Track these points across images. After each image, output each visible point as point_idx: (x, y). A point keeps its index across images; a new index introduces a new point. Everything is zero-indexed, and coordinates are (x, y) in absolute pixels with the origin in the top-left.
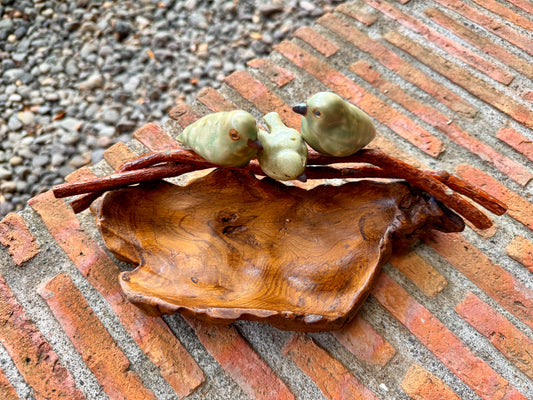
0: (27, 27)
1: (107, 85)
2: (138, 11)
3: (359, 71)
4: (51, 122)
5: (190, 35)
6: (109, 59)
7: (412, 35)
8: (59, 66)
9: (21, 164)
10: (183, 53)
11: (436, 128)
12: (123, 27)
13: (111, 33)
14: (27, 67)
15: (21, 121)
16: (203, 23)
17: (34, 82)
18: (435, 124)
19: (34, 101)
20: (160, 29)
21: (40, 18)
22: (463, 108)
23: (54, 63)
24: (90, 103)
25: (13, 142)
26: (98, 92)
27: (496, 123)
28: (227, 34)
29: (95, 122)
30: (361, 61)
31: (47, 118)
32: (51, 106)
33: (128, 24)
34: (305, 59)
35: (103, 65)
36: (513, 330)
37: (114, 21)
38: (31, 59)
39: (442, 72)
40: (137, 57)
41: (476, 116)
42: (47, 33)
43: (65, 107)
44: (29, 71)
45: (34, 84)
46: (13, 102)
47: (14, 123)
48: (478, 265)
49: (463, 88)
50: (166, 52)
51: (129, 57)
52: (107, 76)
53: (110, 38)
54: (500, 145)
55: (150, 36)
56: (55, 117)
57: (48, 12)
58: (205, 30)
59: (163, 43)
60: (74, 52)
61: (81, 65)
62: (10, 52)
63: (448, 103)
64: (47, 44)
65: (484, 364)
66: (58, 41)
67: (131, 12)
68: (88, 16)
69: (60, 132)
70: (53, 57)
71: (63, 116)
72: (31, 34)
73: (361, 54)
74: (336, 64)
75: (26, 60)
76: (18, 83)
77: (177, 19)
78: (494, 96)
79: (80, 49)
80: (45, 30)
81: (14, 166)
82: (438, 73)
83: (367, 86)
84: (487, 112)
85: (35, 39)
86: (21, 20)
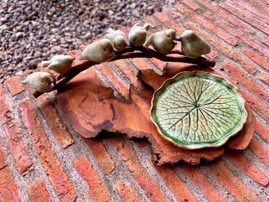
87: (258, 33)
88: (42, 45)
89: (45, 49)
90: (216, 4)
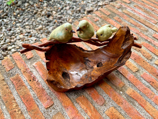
0: (23, 13)
1: (44, 29)
2: (53, 10)
3: (116, 19)
4: (28, 38)
5: (67, 17)
6: (45, 22)
7: (130, 11)
8: (31, 23)
9: (19, 48)
10: (65, 21)
12: (49, 14)
14: (22, 23)
15: (20, 37)
16: (71, 14)
17: (24, 27)
18: (136, 32)
19: (24, 32)
20: (59, 14)
21: (26, 11)
22: (144, 29)
23: (30, 22)
24: (39, 33)
25: (17, 42)
26: (41, 30)
27: (152, 33)
28: (77, 16)
29: (40, 38)
30: (116, 17)
31: (27, 37)
32: (28, 34)
33: (50, 13)
34: (102, 15)
35: (43, 23)
36: (156, 81)
37: (47, 12)
38: (24, 21)
39: (138, 20)
40: (52, 22)
41: (147, 31)
42: (28, 15)
43: (32, 34)
44: (23, 24)
46: (18, 32)
47: (18, 38)
48: (147, 66)
49: (144, 24)
50: (60, 21)
51: (50, 22)
52: (44, 26)
53: (45, 16)
54: (154, 38)
55: (56, 16)
56: (29, 36)
57: (29, 9)
58: (71, 15)
59: (60, 18)
60: (35, 20)
61: (37, 23)
62: (18, 19)
63: (139, 27)
64: (28, 17)
65: (148, 89)
66: (31, 17)
67: (51, 10)
68: (39, 10)
69: (30, 40)
70: (29, 21)
71: (31, 36)
72: (24, 14)
73: (116, 15)
74: (110, 17)
75: (22, 21)
76: (20, 27)
77: (64, 12)
78: (152, 26)
80: (28, 14)
81: (17, 49)
82: (137, 20)
83: (118, 22)
84: (150, 30)
85: (25, 16)
86: (21, 11)
87: (149, 30)
88: (11, 35)
89: (13, 37)
90: (121, 11)
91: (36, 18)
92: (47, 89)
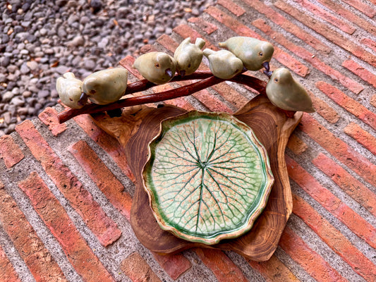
0: (30, 4)
1: (86, 44)
3: (258, 25)
4: (49, 68)
5: (142, 10)
6: (87, 26)
7: (292, 3)
8: (53, 31)
9: (30, 96)
10: (138, 22)
11: (305, 60)
12: (96, 3)
13: (88, 8)
14: (32, 31)
15: (29, 68)
16: (151, 2)
18: (304, 57)
19: (37, 54)
20: (122, 5)
22: (322, 48)
23: (50, 28)
24: (75, 56)
25: (24, 81)
26: (80, 48)
27: (342, 57)
28: (168, 8)
29: (79, 68)
30: (259, 19)
31: (46, 66)
32: (49, 58)
34: (224, 17)
35: (83, 30)
36: (346, 173)
38: (34, 25)
39: (310, 26)
40: (106, 25)
41: (330, 53)
42: (44, 8)
43: (58, 58)
44: (33, 34)
45: (37, 42)
46: (23, 54)
47: (24, 69)
48: (327, 138)
49: (323, 36)
50: (127, 21)
51: (101, 25)
52: (86, 37)
53: (87, 11)
54: (344, 71)
55: (115, 10)
56: (52, 65)
58: (153, 6)
59: (125, 15)
60: (63, 21)
61: (68, 29)
62: (19, 20)
63: (313, 45)
64: (44, 16)
65: (327, 190)
66: (52, 13)
69: (56, 75)
70: (49, 24)
71: (57, 64)
72: (33, 8)
73: (259, 15)
74: (243, 21)
75: (30, 26)
76: (26, 42)
78: (342, 40)
79: (67, 18)
80: (43, 5)
81: (26, 97)
82: (307, 26)
83: (263, 34)
84: (337, 51)
85: (36, 12)
91: (65, 15)
92: (104, 203)
